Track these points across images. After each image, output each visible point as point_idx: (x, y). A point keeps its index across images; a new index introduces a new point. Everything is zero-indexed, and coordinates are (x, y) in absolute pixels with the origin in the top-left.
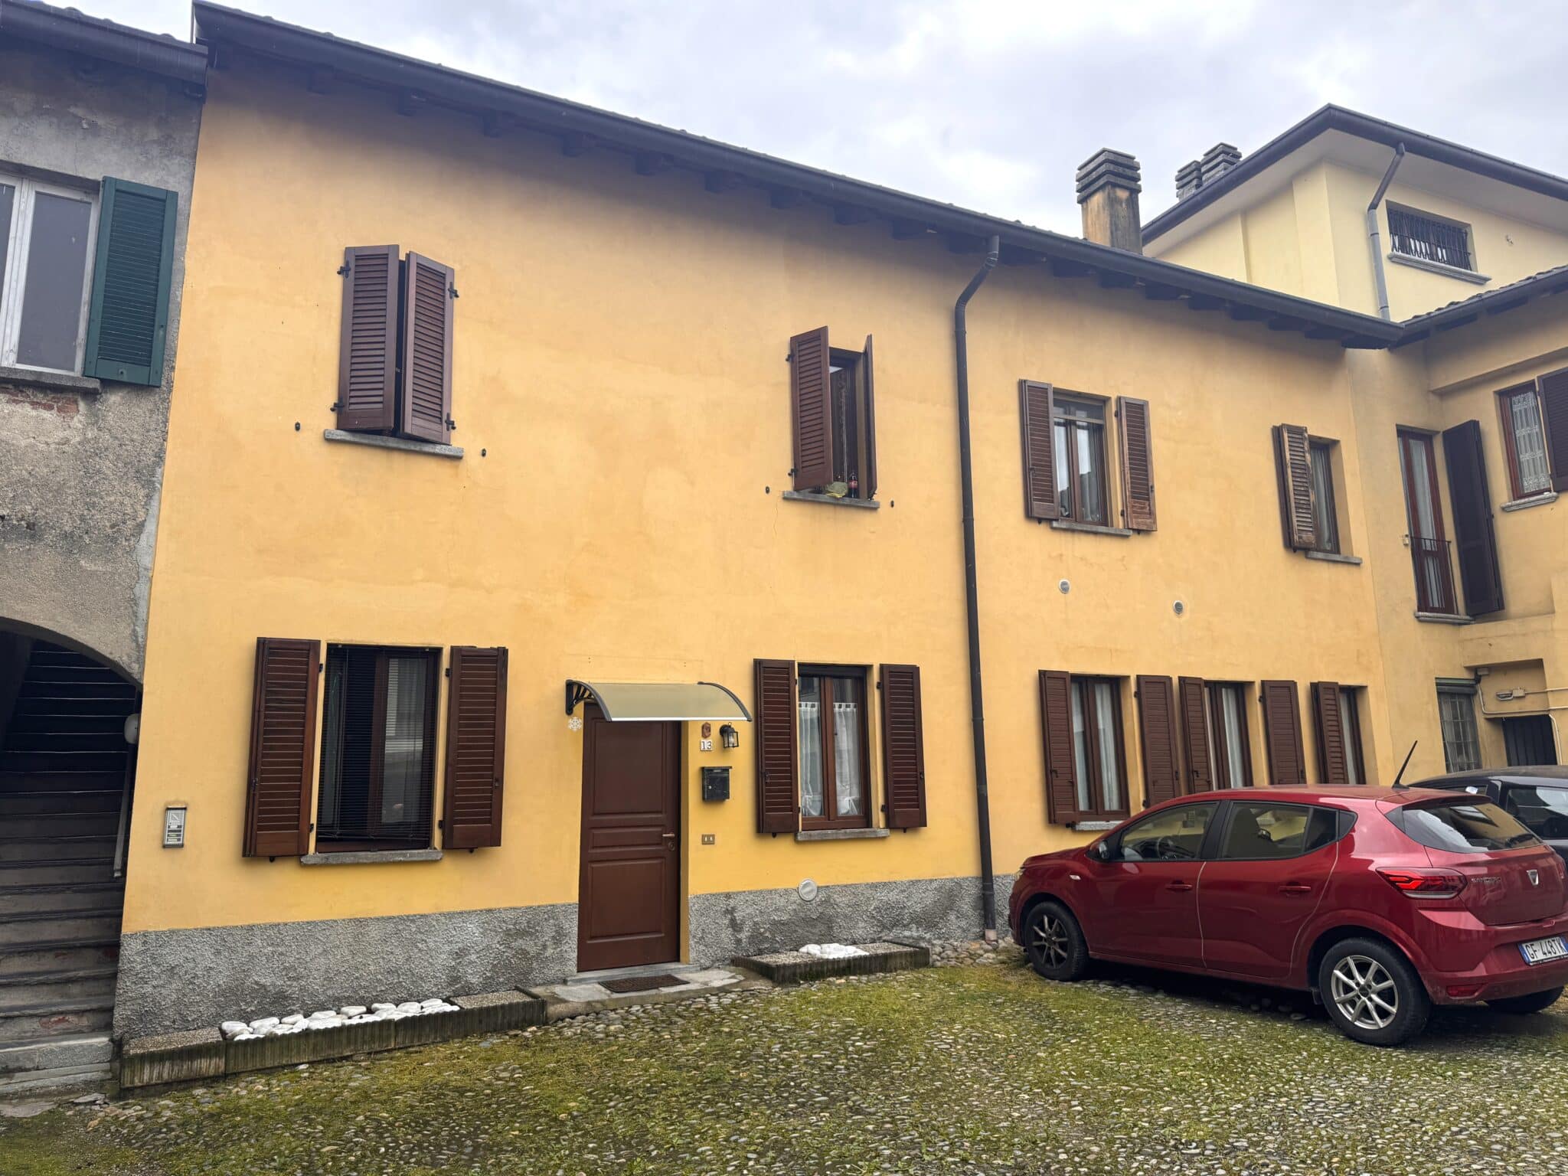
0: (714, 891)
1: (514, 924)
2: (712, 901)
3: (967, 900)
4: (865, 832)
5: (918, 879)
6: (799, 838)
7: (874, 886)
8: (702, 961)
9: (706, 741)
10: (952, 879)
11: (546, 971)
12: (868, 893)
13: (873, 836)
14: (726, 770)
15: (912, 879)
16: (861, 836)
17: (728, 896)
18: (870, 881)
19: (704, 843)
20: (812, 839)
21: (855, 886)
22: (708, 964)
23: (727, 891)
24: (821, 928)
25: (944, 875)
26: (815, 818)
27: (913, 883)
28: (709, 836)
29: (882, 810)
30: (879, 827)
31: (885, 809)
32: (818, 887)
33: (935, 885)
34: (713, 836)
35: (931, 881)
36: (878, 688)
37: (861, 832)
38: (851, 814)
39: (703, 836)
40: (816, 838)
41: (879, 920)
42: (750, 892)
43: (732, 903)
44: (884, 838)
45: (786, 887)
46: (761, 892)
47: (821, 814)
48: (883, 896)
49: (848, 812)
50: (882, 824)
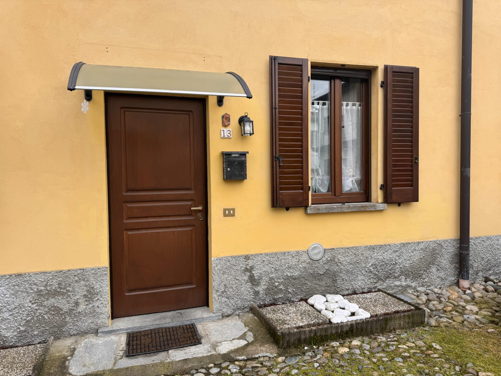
0: (235, 254)
1: (46, 286)
2: (234, 262)
3: (446, 256)
4: (366, 206)
5: (408, 242)
6: (309, 211)
7: (372, 248)
8: (224, 310)
9: (226, 130)
10: (435, 242)
11: (79, 323)
12: (367, 253)
13: (372, 209)
14: (244, 154)
15: (403, 242)
16: (362, 209)
17: (247, 258)
18: (368, 244)
19: (225, 215)
20: (320, 212)
21: (357, 248)
22: (229, 312)
23: (246, 253)
24: (326, 281)
25: (429, 238)
26: (324, 195)
27: (404, 245)
28: (229, 210)
29: (381, 189)
30: (377, 202)
31: (383, 187)
32: (325, 250)
33: (422, 246)
34: (234, 210)
35: (419, 243)
36: (381, 86)
37: (362, 207)
38: (354, 191)
39: (225, 210)
40: (324, 212)
41: (375, 274)
42: (267, 254)
43: (251, 263)
44: (381, 211)
45: (297, 250)
46: (276, 254)
47: (328, 191)
48: (379, 255)
49: (351, 189)
50: (380, 199)
